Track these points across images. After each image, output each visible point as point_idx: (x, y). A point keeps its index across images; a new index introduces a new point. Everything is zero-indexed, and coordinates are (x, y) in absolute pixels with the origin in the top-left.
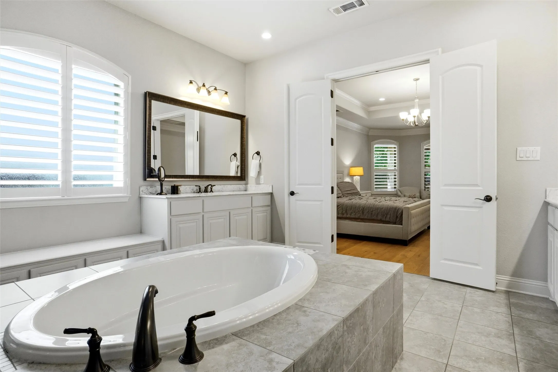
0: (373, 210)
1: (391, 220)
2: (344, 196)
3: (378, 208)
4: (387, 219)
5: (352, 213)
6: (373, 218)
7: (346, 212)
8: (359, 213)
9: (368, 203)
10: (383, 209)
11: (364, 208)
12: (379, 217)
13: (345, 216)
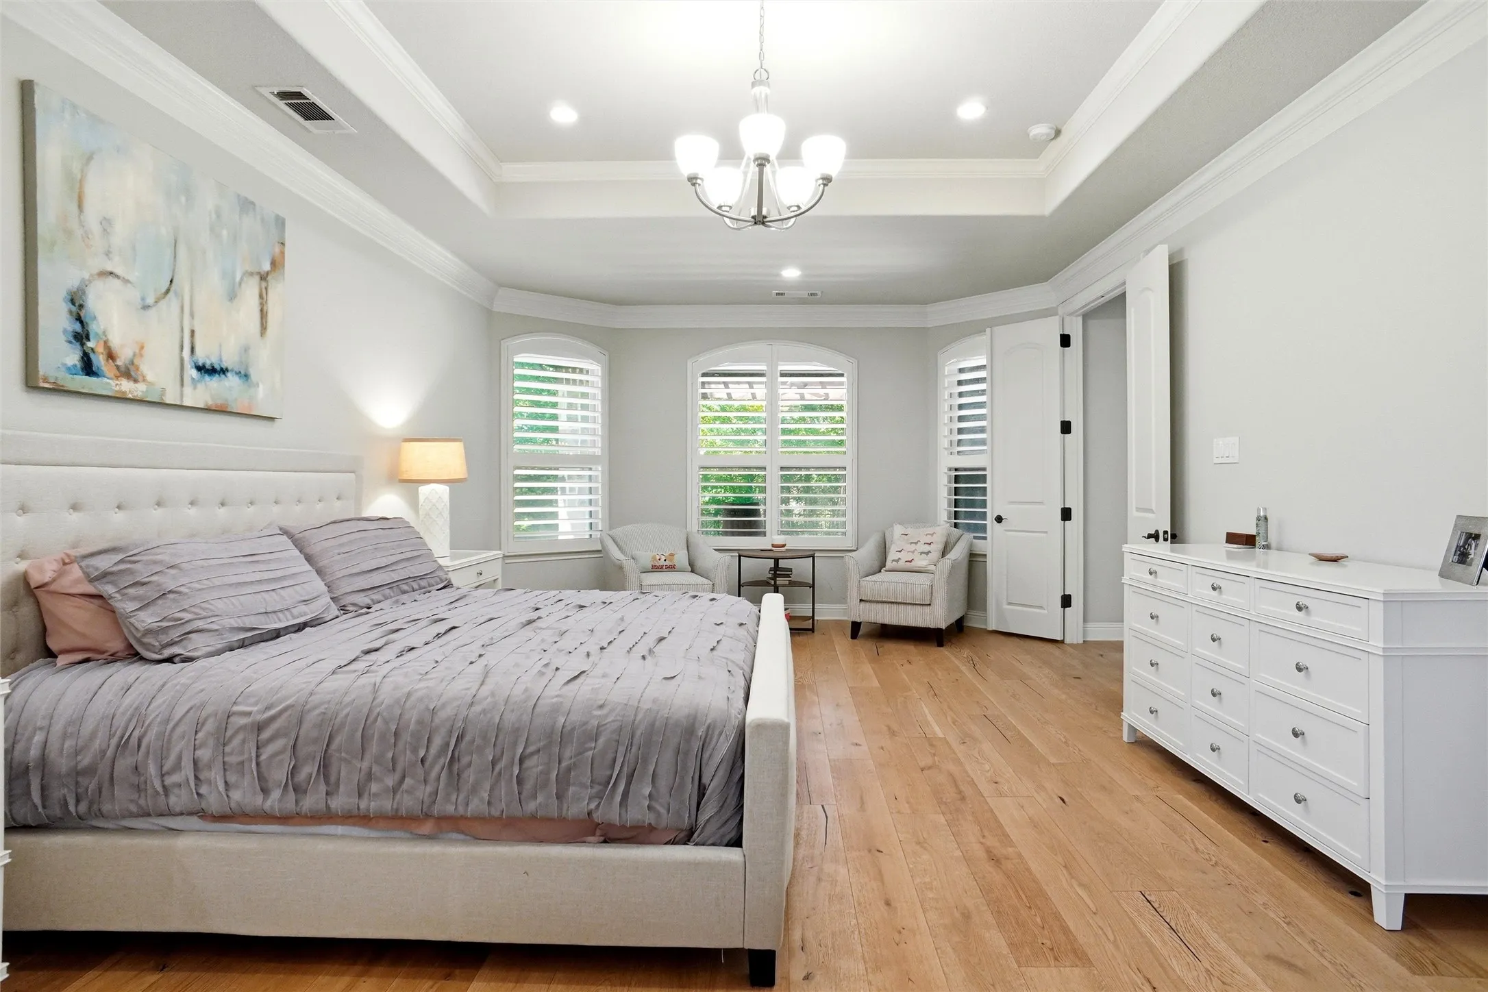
0: (530, 750)
1: (663, 811)
2: (343, 609)
3: (568, 728)
4: (637, 813)
5: (370, 776)
6: (531, 806)
7: (325, 767)
8: (427, 774)
9: (493, 694)
10: (601, 741)
11: (459, 739)
12: (579, 804)
13: (311, 802)
